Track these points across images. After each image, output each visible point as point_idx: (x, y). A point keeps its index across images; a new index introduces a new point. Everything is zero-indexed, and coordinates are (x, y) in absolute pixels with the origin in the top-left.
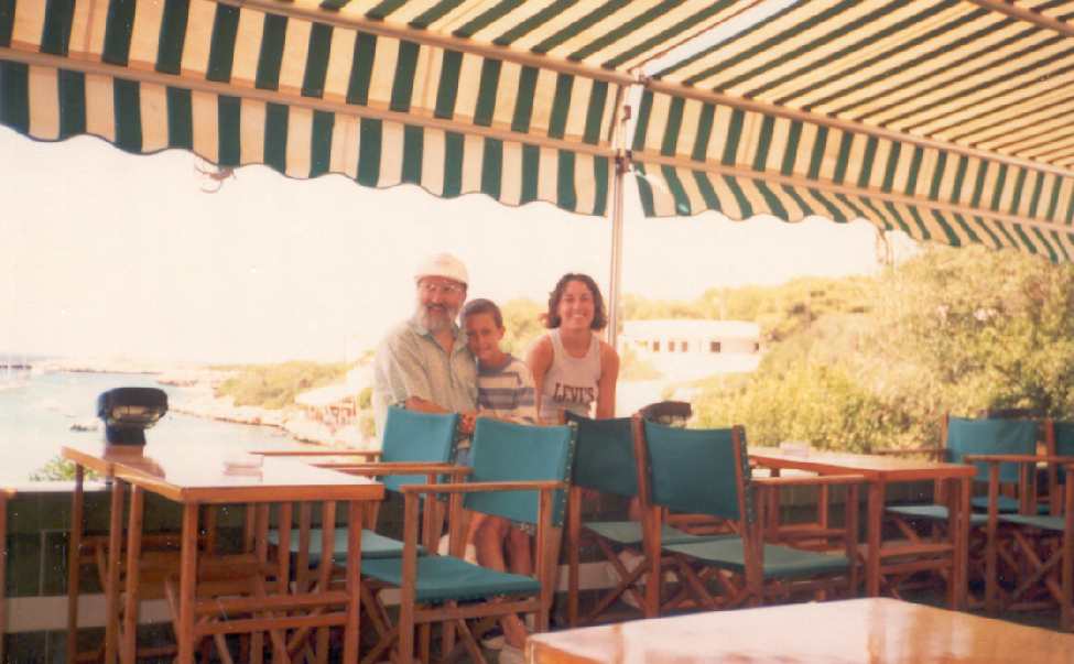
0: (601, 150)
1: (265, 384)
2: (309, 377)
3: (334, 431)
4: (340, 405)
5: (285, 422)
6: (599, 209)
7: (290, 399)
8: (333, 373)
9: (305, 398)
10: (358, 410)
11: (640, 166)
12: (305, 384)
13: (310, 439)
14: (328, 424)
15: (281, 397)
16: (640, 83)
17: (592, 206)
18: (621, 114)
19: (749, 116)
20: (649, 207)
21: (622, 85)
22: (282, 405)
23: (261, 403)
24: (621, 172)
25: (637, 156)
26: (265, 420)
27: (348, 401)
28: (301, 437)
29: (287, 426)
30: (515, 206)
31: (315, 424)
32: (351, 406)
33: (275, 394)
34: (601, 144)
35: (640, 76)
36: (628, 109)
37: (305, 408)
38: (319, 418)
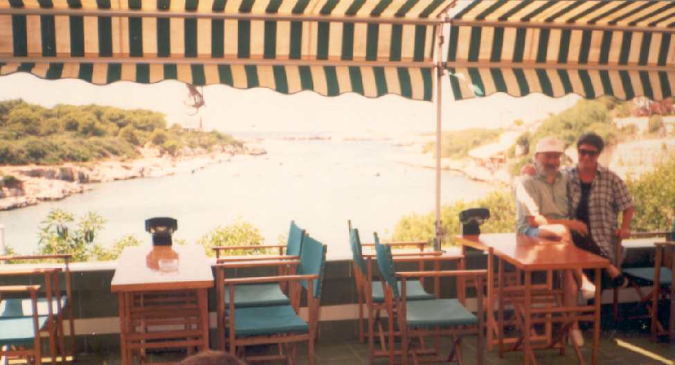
0: (425, 64)
1: (451, 144)
2: (478, 138)
3: (493, 173)
4: (495, 157)
5: (464, 167)
6: (428, 96)
7: (466, 154)
8: (493, 136)
9: (475, 152)
10: (507, 158)
11: (453, 70)
12: (476, 144)
13: (478, 177)
14: (490, 169)
15: (461, 152)
16: (447, 22)
17: (423, 95)
18: (437, 41)
19: (529, 32)
20: (458, 94)
21: (436, 26)
22: (462, 157)
23: (449, 156)
24: (440, 75)
25: (451, 65)
26: (452, 166)
27: (501, 154)
28: (473, 177)
29: (466, 170)
30: (374, 98)
31: (481, 169)
32: (502, 157)
33: (458, 151)
34: (426, 61)
35: (446, 18)
36: (442, 38)
37: (475, 159)
38: (483, 165)
